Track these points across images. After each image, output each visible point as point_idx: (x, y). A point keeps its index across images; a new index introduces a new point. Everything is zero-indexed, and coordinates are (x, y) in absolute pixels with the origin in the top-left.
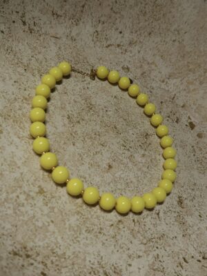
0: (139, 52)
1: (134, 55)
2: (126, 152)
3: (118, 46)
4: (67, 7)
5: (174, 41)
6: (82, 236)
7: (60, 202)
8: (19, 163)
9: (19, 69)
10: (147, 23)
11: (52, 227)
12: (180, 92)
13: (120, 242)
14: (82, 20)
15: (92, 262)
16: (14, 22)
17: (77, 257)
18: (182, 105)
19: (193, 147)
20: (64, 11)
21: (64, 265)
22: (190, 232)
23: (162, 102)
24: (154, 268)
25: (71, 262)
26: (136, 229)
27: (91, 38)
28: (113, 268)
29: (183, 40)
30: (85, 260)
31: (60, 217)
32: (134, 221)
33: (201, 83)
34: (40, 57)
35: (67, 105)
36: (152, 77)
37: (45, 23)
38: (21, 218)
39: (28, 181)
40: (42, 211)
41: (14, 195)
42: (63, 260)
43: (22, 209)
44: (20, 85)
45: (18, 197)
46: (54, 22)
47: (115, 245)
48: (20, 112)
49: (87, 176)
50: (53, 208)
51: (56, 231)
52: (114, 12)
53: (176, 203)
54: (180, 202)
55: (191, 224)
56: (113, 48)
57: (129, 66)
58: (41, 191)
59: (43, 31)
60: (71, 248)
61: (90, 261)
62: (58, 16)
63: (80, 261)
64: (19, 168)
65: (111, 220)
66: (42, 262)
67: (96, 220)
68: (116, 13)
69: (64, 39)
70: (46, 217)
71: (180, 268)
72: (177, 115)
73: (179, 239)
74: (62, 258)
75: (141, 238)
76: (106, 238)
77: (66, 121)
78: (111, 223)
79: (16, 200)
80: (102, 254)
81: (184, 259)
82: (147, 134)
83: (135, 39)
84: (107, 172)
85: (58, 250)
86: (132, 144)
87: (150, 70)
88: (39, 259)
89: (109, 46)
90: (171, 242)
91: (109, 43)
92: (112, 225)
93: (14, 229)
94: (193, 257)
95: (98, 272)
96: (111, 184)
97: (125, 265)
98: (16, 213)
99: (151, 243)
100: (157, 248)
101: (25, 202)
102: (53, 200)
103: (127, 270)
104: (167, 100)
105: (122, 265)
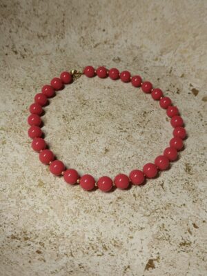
0: (126, 41)
1: (123, 45)
2: (123, 134)
3: (105, 42)
4: (49, 27)
5: (155, 19)
6: (80, 217)
7: (58, 190)
8: (21, 165)
9: (17, 90)
10: (125, 13)
11: (51, 213)
12: (176, 64)
13: (120, 217)
14: (66, 33)
15: (91, 238)
16: (7, 54)
17: (75, 235)
18: (181, 75)
19: (199, 112)
20: (47, 31)
21: (62, 243)
22: (202, 197)
23: (158, 79)
24: (159, 237)
25: (69, 241)
26: (138, 202)
27: (78, 45)
28: (113, 242)
29: (163, 16)
30: (84, 237)
31: (59, 202)
32: (134, 195)
33: (194, 48)
34: (35, 74)
35: (62, 106)
36: (145, 59)
37: (34, 46)
38: (23, 208)
39: (29, 178)
40: (42, 200)
41: (17, 191)
42: (61, 239)
43: (24, 201)
44: (19, 102)
45: (20, 192)
46: (41, 43)
47: (115, 221)
48: (20, 123)
49: (84, 163)
50: (52, 196)
51: (56, 215)
52: (92, 16)
53: (182, 171)
54: (188, 169)
55: (202, 189)
56: (100, 46)
57: (120, 57)
58: (41, 184)
59: (34, 53)
60: (70, 228)
61: (89, 238)
62: (44, 37)
63: (78, 239)
64: (21, 168)
65: (110, 199)
66: (40, 243)
67: (95, 201)
68: (94, 16)
69: (54, 54)
70: (46, 205)
71: (188, 234)
72: (177, 86)
73: (188, 206)
74: (60, 238)
75: (144, 210)
76: (105, 215)
77: (62, 120)
78: (110, 201)
79: (19, 195)
80: (101, 231)
81: (194, 225)
82: (145, 113)
83: (119, 31)
84: (104, 156)
85: (57, 231)
86: (129, 125)
87: (141, 54)
88: (37, 240)
89: (96, 46)
90: (179, 210)
91: (96, 43)
92: (111, 203)
93: (16, 218)
94: (204, 221)
95: (97, 247)
96: (109, 166)
97: (126, 238)
98: (18, 205)
99: (156, 214)
100: (163, 218)
101: (27, 195)
102: (53, 190)
103: (128, 242)
104: (164, 76)
105: (123, 238)
